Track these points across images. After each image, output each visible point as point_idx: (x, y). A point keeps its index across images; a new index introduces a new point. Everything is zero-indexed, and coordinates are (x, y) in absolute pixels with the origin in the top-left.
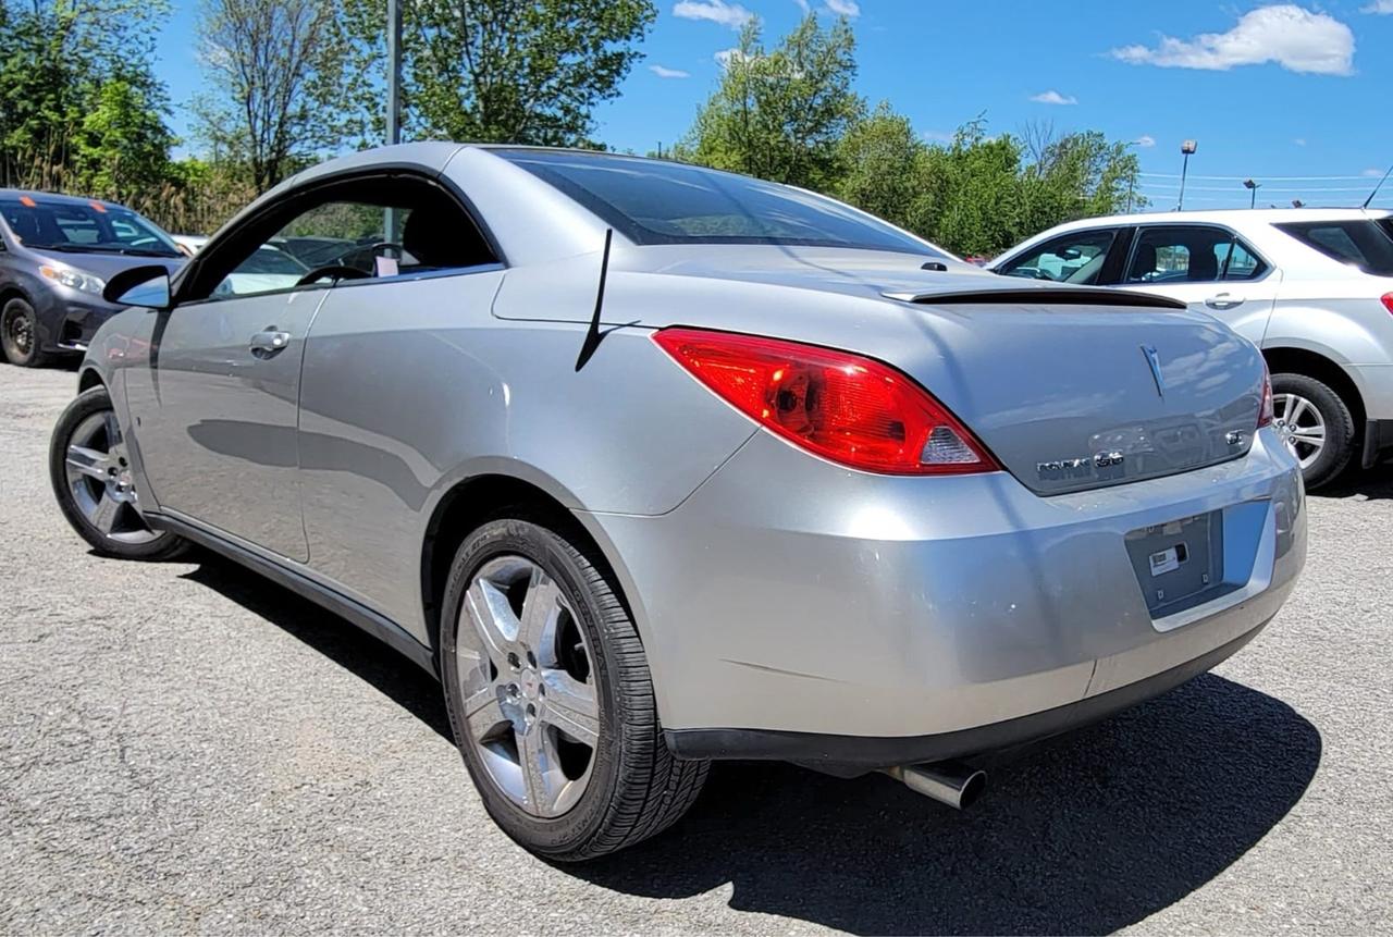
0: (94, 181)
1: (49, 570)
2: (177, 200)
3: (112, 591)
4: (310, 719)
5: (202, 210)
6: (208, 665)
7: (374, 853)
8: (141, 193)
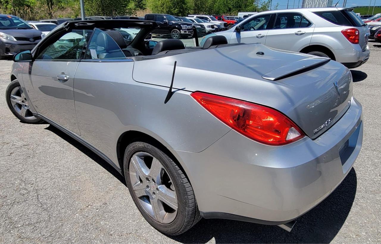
0: (8, 6)
1: (11, 128)
2: (29, 10)
3: (28, 135)
4: (87, 180)
5: (35, 12)
6: (56, 161)
7: (113, 232)
8: (20, 9)
